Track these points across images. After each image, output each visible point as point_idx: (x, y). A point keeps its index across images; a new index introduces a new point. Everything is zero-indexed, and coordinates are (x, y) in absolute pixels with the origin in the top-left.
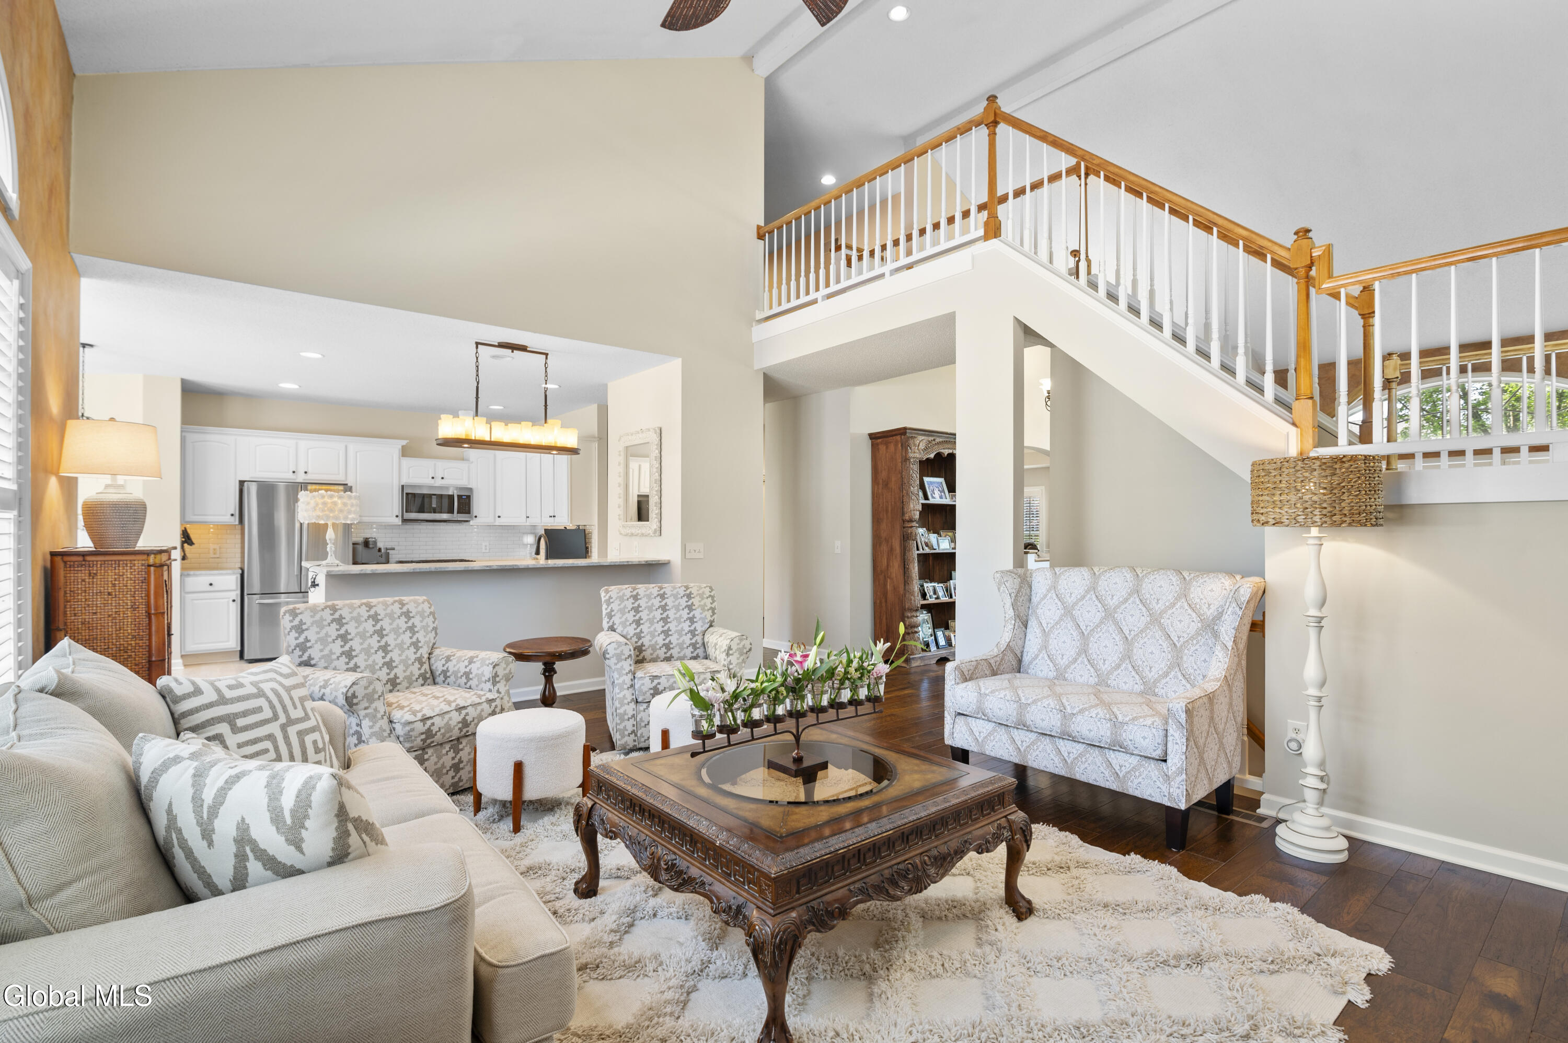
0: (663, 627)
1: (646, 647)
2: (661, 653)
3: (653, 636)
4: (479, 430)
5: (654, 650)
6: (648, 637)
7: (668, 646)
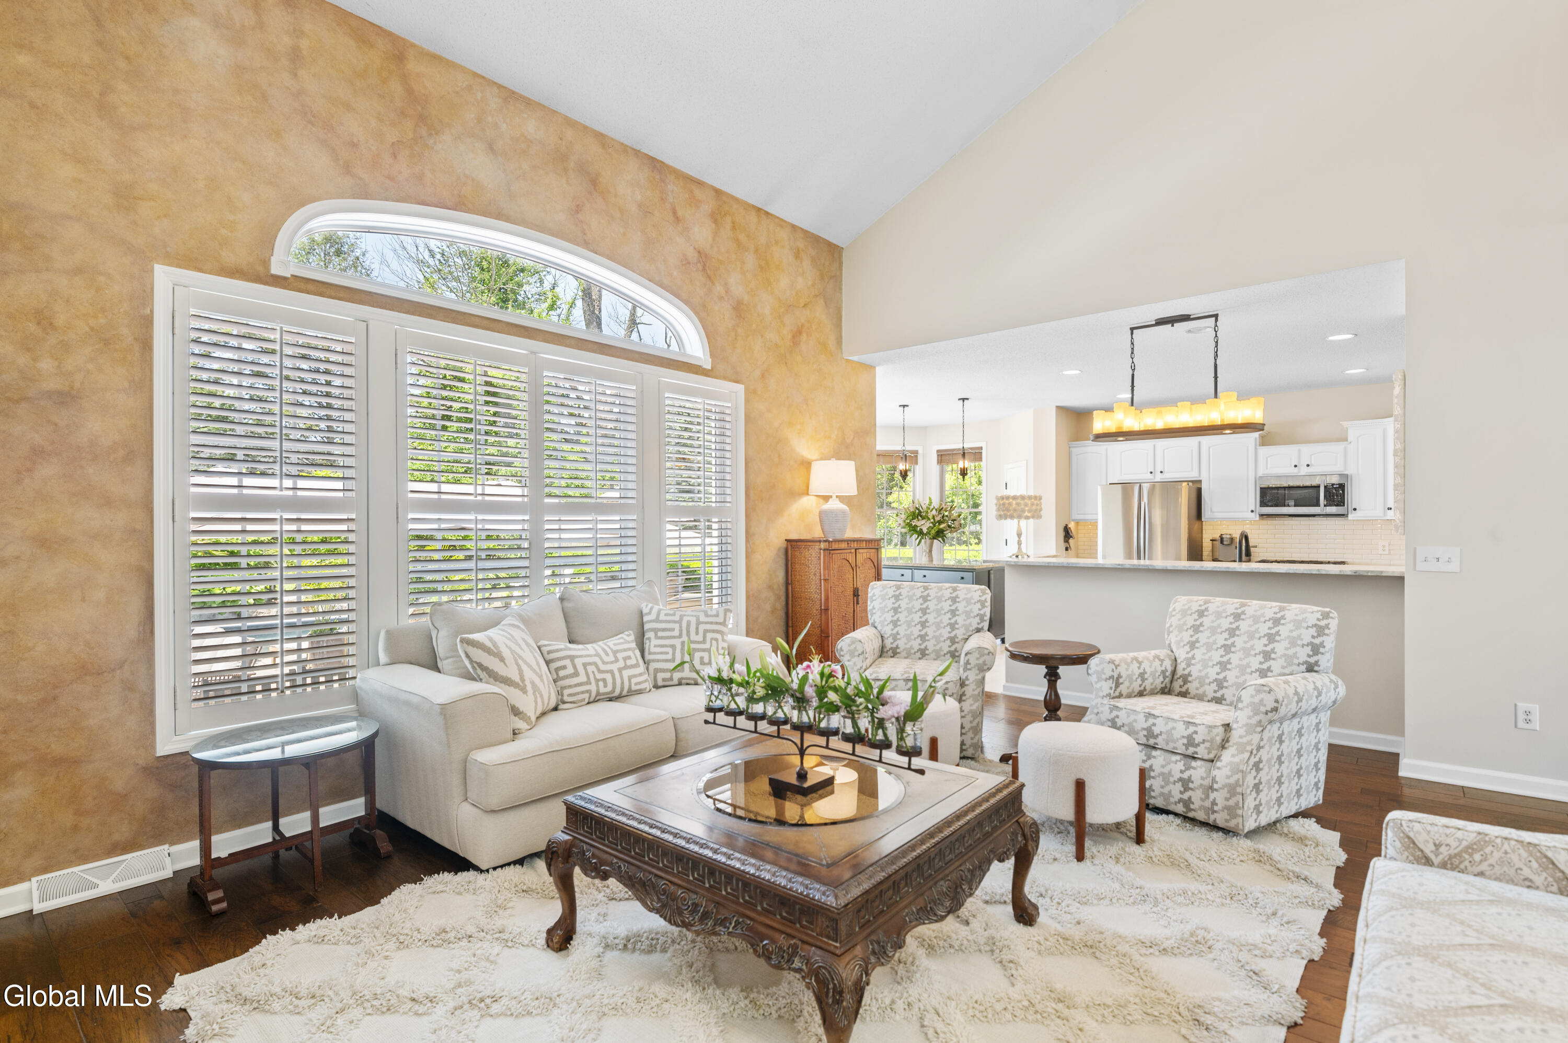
0: (1222, 656)
1: (1193, 677)
2: (1210, 690)
3: (1205, 666)
4: (1132, 422)
5: (1202, 684)
6: (1199, 666)
7: (1220, 684)
